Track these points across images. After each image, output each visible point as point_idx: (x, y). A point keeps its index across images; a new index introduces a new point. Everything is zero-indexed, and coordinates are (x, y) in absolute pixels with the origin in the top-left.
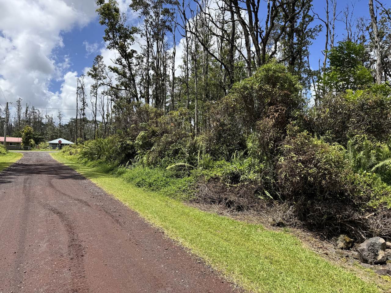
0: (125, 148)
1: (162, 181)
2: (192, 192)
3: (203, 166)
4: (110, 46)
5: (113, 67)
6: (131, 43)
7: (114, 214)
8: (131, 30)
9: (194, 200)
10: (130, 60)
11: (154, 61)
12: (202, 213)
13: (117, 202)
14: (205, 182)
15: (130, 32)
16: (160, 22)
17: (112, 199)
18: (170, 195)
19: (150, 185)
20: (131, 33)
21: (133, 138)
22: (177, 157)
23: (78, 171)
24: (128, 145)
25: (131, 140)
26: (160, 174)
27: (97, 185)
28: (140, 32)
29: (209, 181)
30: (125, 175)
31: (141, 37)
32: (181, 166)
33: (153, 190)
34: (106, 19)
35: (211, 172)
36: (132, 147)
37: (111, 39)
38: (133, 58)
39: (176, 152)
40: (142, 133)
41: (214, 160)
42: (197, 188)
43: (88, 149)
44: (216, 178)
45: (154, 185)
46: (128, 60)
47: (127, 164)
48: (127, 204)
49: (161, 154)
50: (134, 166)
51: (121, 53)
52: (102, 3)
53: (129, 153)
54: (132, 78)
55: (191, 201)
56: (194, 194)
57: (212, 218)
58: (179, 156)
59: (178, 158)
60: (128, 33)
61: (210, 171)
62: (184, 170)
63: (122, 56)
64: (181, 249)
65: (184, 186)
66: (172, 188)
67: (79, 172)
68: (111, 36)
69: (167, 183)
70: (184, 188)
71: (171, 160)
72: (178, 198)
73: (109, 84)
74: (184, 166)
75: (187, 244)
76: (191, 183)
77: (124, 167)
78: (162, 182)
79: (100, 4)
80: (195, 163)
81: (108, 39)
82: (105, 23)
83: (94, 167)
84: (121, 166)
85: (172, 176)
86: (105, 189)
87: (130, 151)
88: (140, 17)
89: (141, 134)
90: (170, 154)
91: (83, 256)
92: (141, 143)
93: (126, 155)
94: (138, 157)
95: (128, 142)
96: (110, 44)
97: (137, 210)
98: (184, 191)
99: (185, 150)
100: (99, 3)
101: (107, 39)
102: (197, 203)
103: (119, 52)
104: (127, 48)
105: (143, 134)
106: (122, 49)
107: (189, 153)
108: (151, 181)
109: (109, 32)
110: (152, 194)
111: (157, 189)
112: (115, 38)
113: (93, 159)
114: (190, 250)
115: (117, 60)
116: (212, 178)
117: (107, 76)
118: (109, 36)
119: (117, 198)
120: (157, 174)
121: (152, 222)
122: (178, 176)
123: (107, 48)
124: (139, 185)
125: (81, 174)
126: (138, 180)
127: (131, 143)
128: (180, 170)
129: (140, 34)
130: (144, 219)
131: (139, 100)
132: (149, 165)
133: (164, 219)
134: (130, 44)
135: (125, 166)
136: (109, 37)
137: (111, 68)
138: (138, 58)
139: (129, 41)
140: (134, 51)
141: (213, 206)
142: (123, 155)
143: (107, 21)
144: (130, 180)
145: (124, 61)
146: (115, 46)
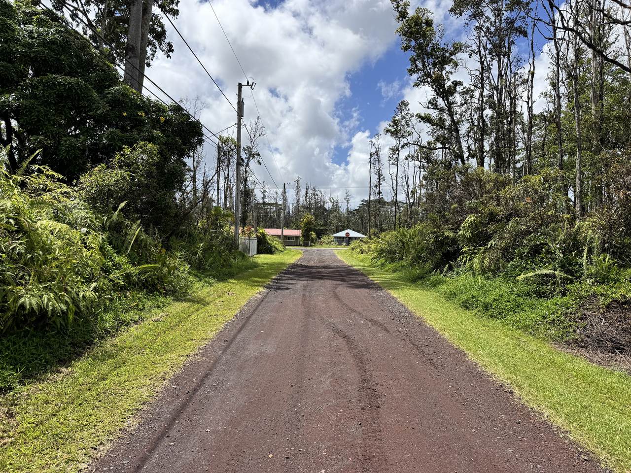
0: (441, 243)
1: (509, 302)
4: (418, 82)
5: (423, 115)
6: (453, 70)
7: (425, 349)
8: (452, 49)
10: (450, 98)
11: (493, 93)
12: (594, 368)
13: (430, 331)
15: (450, 53)
16: (503, 25)
17: (421, 324)
18: (525, 328)
19: (487, 307)
21: (456, 227)
22: (538, 259)
23: (371, 278)
24: (447, 237)
25: (452, 229)
26: (505, 288)
27: (399, 300)
28: (468, 49)
29: (608, 307)
30: (442, 288)
31: (471, 56)
32: (546, 275)
33: (492, 316)
34: (411, 41)
35: (614, 290)
36: (454, 241)
37: (419, 70)
38: (456, 95)
39: (536, 250)
41: (620, 266)
43: (386, 245)
44: (625, 303)
45: (493, 307)
46: (448, 100)
47: (445, 269)
49: (507, 253)
50: (458, 273)
51: (435, 91)
52: (405, 18)
53: (449, 251)
54: (455, 127)
55: (568, 344)
56: (575, 331)
57: (615, 380)
58: (542, 258)
59: (541, 261)
60: (448, 55)
61: (612, 287)
62: (554, 283)
63: (438, 94)
64: (547, 427)
65: (553, 313)
66: (529, 316)
67: (373, 279)
68: (420, 66)
69: (518, 307)
70: (553, 316)
71: (527, 264)
72: (541, 336)
73: (416, 143)
74: (554, 276)
75: (559, 421)
76: (568, 309)
77: (440, 274)
78: (508, 304)
79: (402, 20)
80: (577, 271)
81: (414, 72)
82: (409, 47)
83: (394, 271)
84: (436, 272)
85: (528, 294)
86: (411, 307)
87: (450, 249)
88: (468, 24)
89: (470, 219)
90: (524, 253)
92: (468, 234)
93: (444, 254)
94: (463, 258)
95: (446, 234)
96: (418, 78)
98: (553, 322)
99: (554, 246)
102: (583, 347)
103: (433, 88)
104: (447, 81)
105: (473, 218)
106: (438, 84)
107: (563, 253)
108: (487, 300)
109: (417, 60)
110: (491, 322)
111: (499, 314)
112: (427, 67)
113: (392, 260)
114: (566, 432)
115: (430, 102)
116: (615, 301)
117: (413, 131)
118: (416, 66)
119: (430, 323)
120: (498, 288)
121: (490, 370)
122: (540, 295)
123: (414, 86)
124: (466, 306)
125: (375, 282)
126: (464, 297)
127: (452, 235)
128: (546, 283)
129: (468, 53)
130: (476, 364)
131: (466, 162)
132: (483, 272)
133: (514, 369)
134: (451, 73)
135: (441, 272)
136: (417, 68)
137: (420, 117)
138: (467, 92)
139: (448, 68)
140: (456, 84)
141: (619, 356)
142: (439, 255)
143: (413, 43)
144: (451, 296)
145: (441, 103)
146: (426, 80)
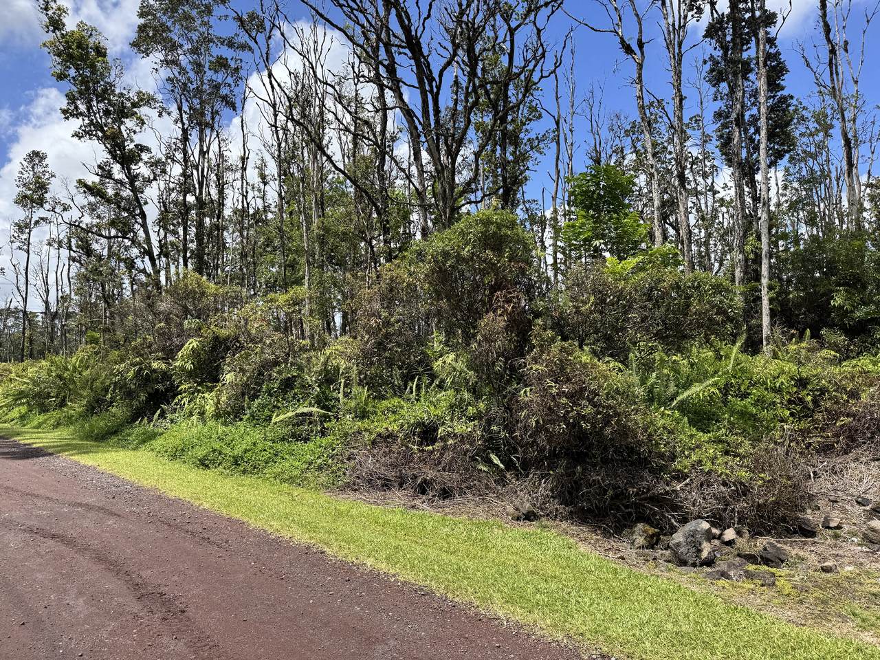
1: (265, 450)
2: (339, 469)
3: (355, 412)
4: (81, 131)
5: (90, 183)
6: (138, 129)
8: (136, 98)
9: (348, 485)
10: (133, 167)
11: (192, 172)
13: (176, 503)
14: (366, 445)
15: (132, 104)
16: (205, 87)
17: (159, 497)
18: (291, 480)
19: (236, 461)
20: (134, 105)
21: (169, 354)
22: (290, 395)
23: (22, 440)
24: (155, 371)
25: (163, 358)
26: (257, 434)
27: (99, 469)
28: (157, 105)
29: (374, 443)
31: (160, 115)
32: (303, 414)
33: (244, 472)
34: (70, 68)
36: (166, 376)
37: (81, 114)
39: (288, 384)
40: (193, 343)
42: (349, 459)
43: (28, 384)
44: (388, 437)
45: (246, 460)
46: (129, 170)
47: (156, 416)
48: (206, 506)
49: (248, 391)
50: (172, 421)
51: (110, 152)
52: (60, 30)
53: (157, 390)
54: (135, 206)
56: (344, 474)
58: (296, 394)
59: (294, 398)
60: (129, 105)
62: (311, 423)
63: (114, 157)
64: (375, 576)
65: (319, 457)
67: (28, 442)
68: (83, 108)
69: (276, 455)
70: (320, 461)
71: (278, 401)
72: (312, 485)
73: (77, 224)
74: (310, 414)
75: (383, 567)
76: (333, 450)
77: (149, 423)
78: (264, 453)
79: (54, 31)
80: (333, 406)
81: (73, 115)
82: (66, 76)
83: (57, 425)
84: (142, 420)
85: (283, 439)
86: (127, 475)
87: (160, 387)
88: (157, 70)
89: (191, 345)
90: (273, 388)
91: (183, 612)
92: (189, 366)
93: (150, 394)
94: (182, 398)
95: (155, 365)
96: (81, 126)
97: (238, 516)
98: (320, 468)
99: (310, 379)
100: (51, 28)
101: (71, 115)
103: (107, 147)
104: (129, 142)
105: (195, 344)
106: (115, 144)
107: (318, 386)
108: (236, 452)
109: (78, 99)
110: (247, 480)
111: (255, 468)
112: (95, 114)
113: (44, 409)
114: (394, 576)
115: (99, 167)
116: (380, 435)
117: (72, 205)
118: (77, 108)
119: (173, 494)
120: (244, 435)
122: (296, 437)
123: (73, 136)
124: (204, 464)
125: (35, 446)
126: (200, 452)
127: (163, 366)
128: (302, 423)
129: (157, 110)
132: (217, 416)
134: (135, 132)
135: (150, 420)
136: (77, 110)
137: (86, 186)
138: (155, 164)
139: (129, 123)
140: (142, 148)
141: (388, 494)
142: (143, 397)
143: (72, 72)
144: (177, 454)
145: (117, 171)
146: (94, 133)
